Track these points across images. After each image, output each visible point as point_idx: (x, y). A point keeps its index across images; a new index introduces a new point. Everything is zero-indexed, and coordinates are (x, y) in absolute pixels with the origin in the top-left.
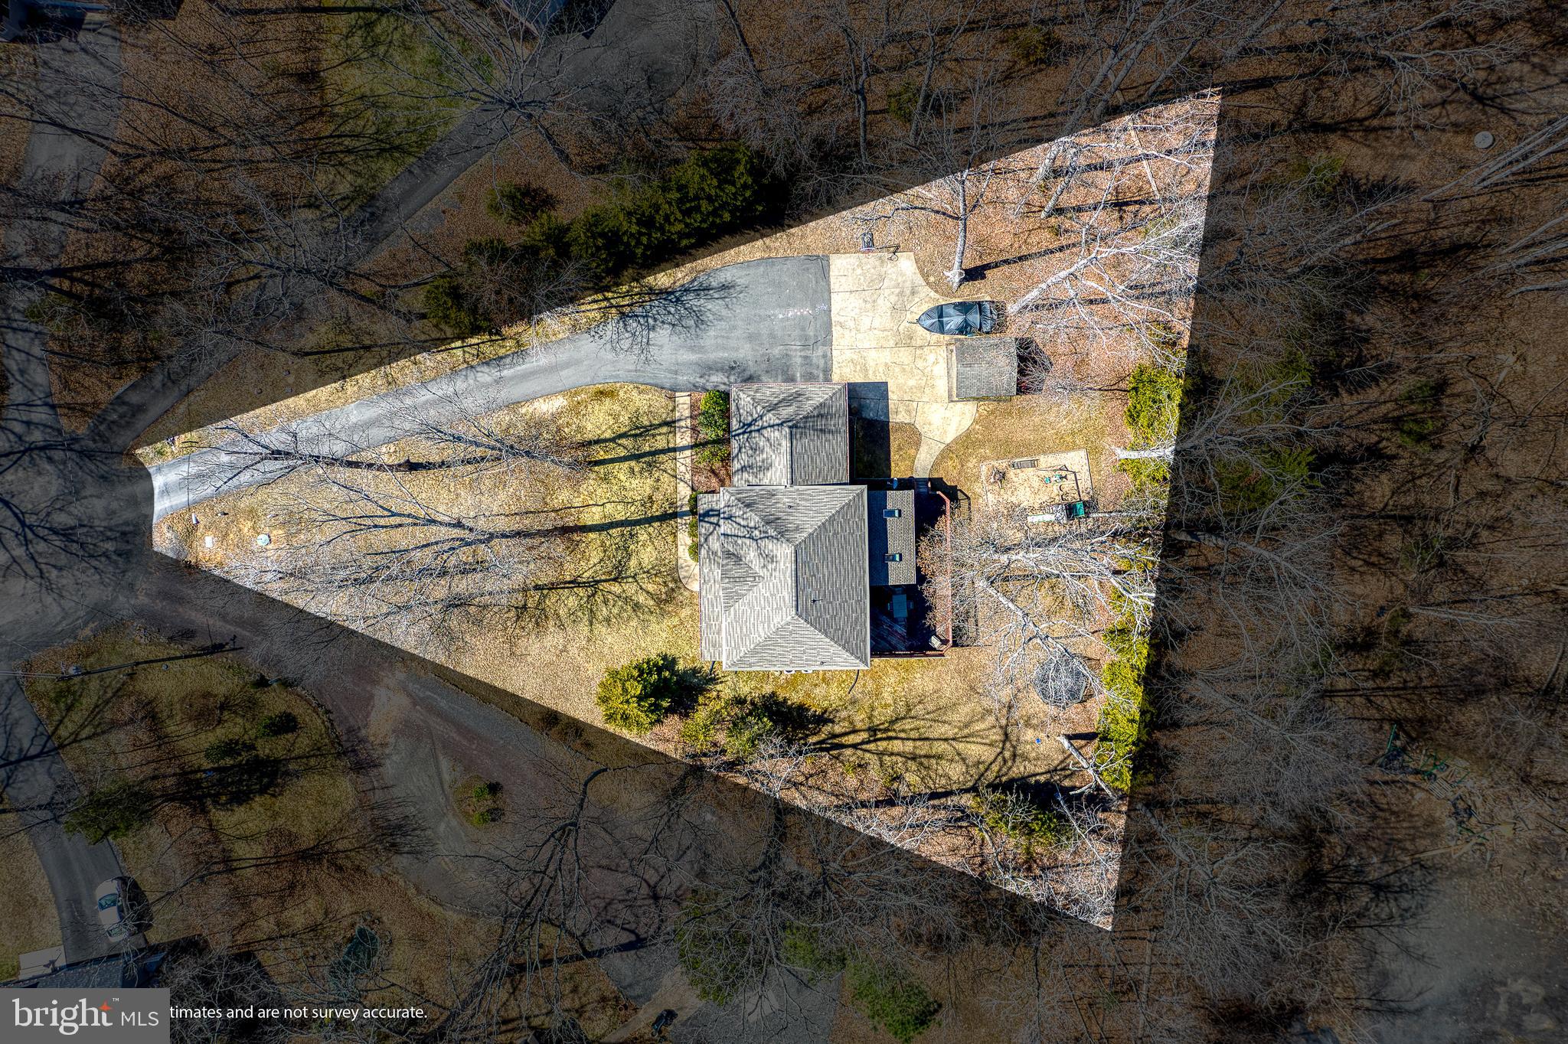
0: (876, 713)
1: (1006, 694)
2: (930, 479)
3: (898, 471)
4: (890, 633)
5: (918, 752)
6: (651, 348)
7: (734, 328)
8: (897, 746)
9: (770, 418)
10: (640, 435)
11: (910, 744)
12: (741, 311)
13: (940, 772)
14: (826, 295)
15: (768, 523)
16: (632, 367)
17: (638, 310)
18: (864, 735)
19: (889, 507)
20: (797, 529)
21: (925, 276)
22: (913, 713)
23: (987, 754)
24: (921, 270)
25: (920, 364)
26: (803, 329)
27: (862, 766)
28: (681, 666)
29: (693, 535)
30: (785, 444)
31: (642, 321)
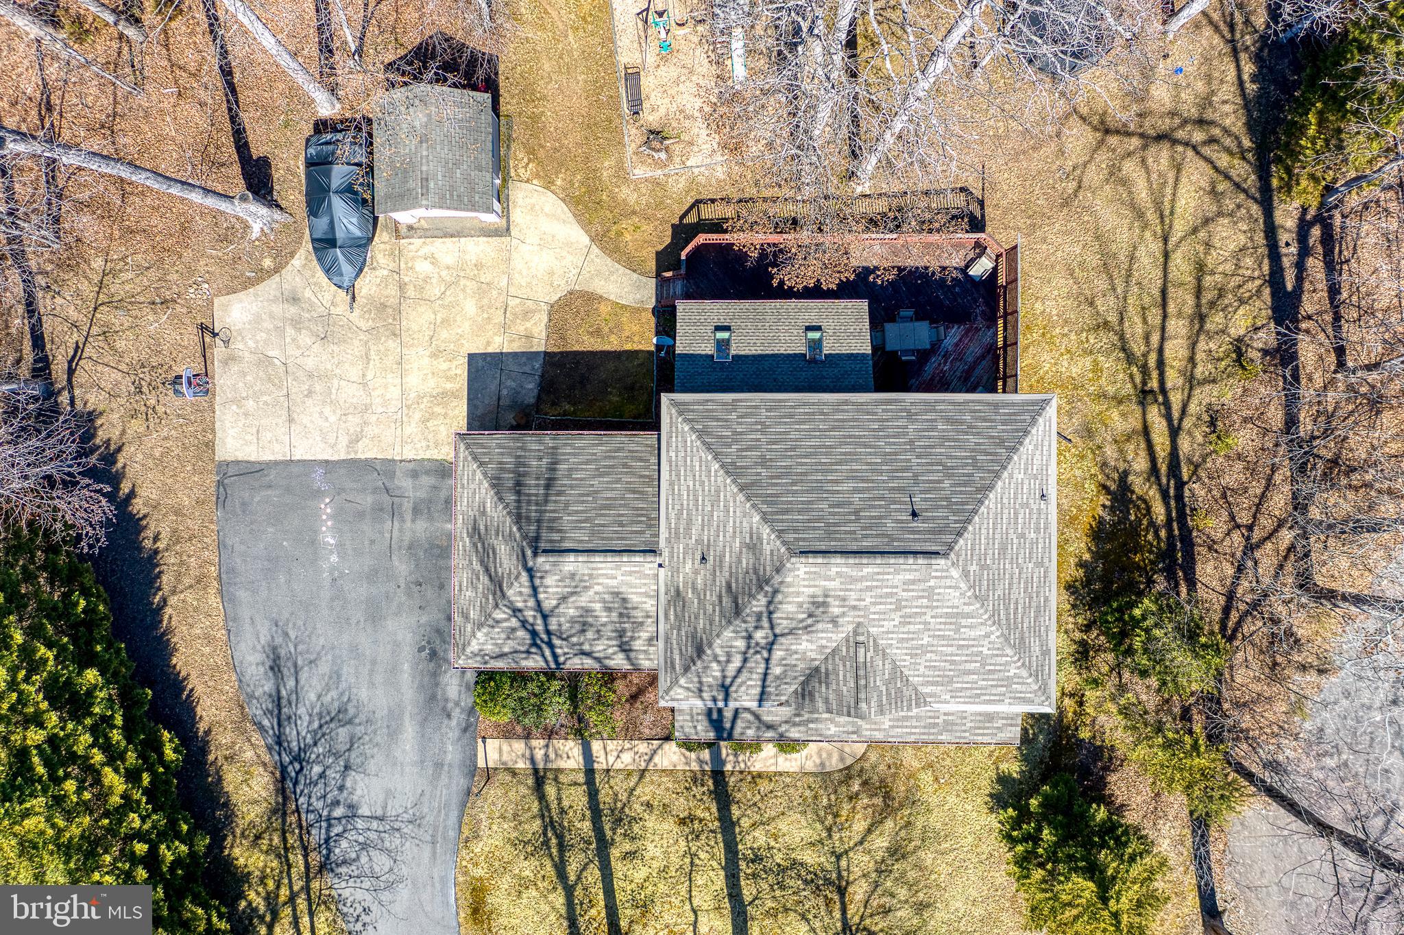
0: (1111, 390)
1: (1079, 138)
2: (658, 275)
3: (644, 339)
4: (960, 358)
5: (1189, 308)
6: (391, 812)
7: (354, 649)
8: (1176, 351)
9: (518, 592)
10: (560, 837)
11: (1172, 324)
12: (323, 635)
13: (1229, 267)
14: (295, 470)
15: (738, 611)
16: (427, 850)
17: (316, 836)
18: (1155, 415)
19: (708, 349)
20: (753, 546)
21: (262, 275)
22: (1113, 318)
23: (1196, 174)
24: (248, 284)
25: (435, 290)
26: (361, 515)
27: (1214, 419)
28: (1013, 768)
29: (756, 746)
30: (571, 564)
31: (337, 829)
